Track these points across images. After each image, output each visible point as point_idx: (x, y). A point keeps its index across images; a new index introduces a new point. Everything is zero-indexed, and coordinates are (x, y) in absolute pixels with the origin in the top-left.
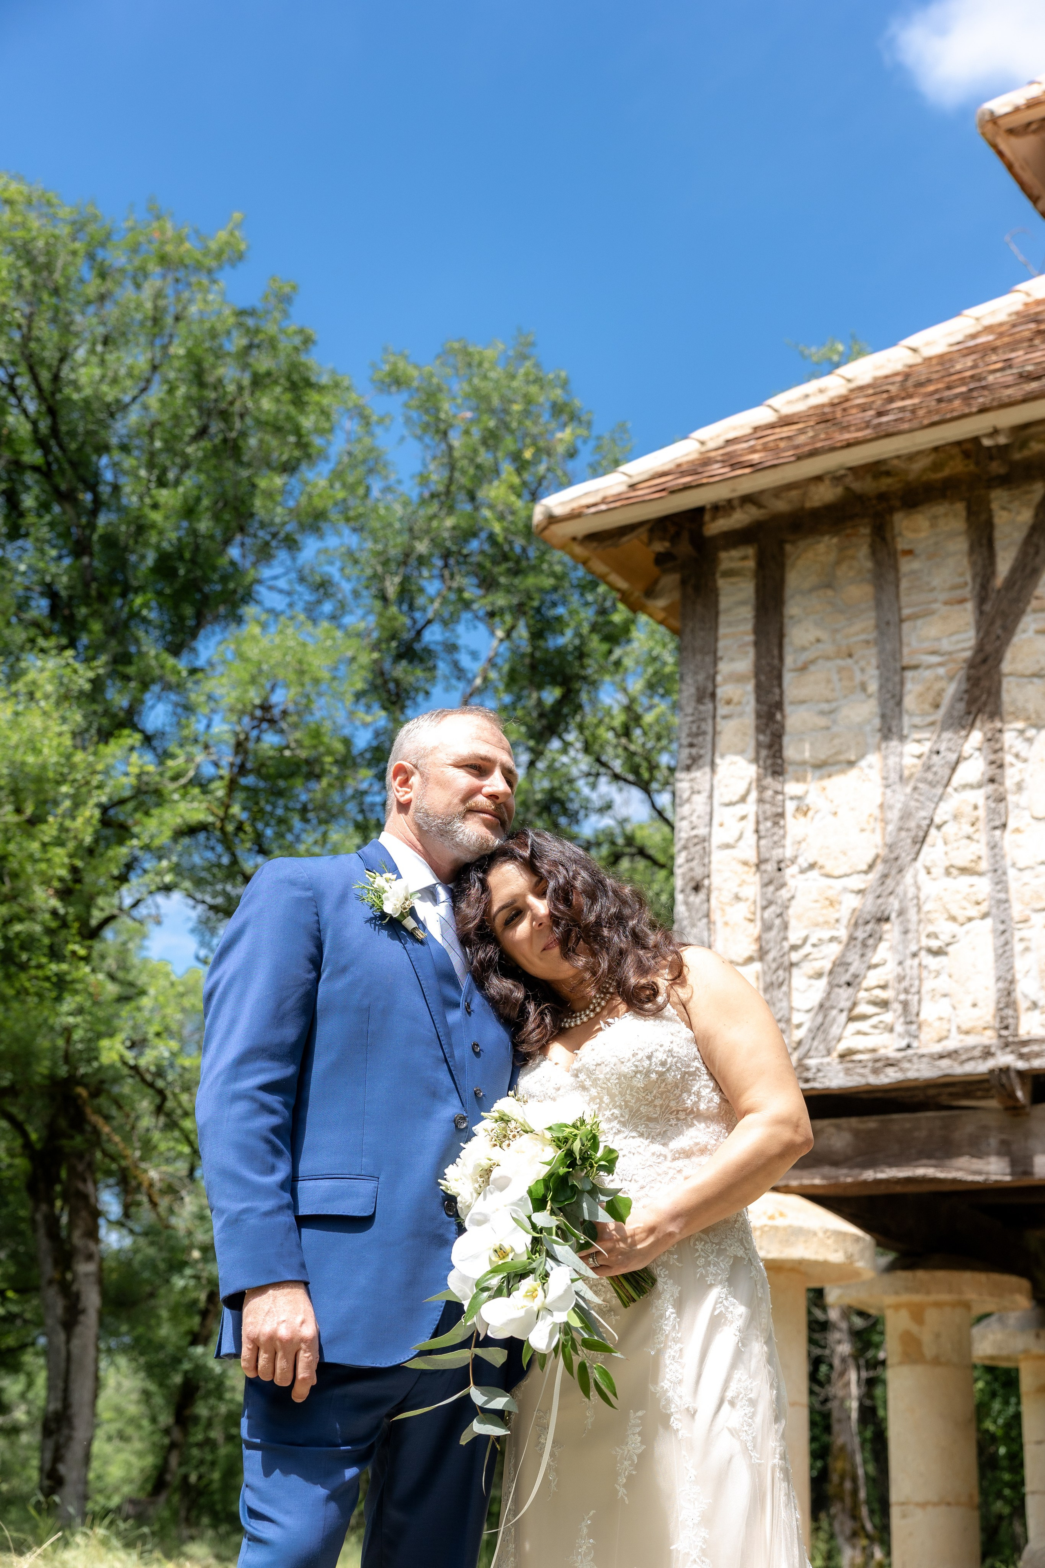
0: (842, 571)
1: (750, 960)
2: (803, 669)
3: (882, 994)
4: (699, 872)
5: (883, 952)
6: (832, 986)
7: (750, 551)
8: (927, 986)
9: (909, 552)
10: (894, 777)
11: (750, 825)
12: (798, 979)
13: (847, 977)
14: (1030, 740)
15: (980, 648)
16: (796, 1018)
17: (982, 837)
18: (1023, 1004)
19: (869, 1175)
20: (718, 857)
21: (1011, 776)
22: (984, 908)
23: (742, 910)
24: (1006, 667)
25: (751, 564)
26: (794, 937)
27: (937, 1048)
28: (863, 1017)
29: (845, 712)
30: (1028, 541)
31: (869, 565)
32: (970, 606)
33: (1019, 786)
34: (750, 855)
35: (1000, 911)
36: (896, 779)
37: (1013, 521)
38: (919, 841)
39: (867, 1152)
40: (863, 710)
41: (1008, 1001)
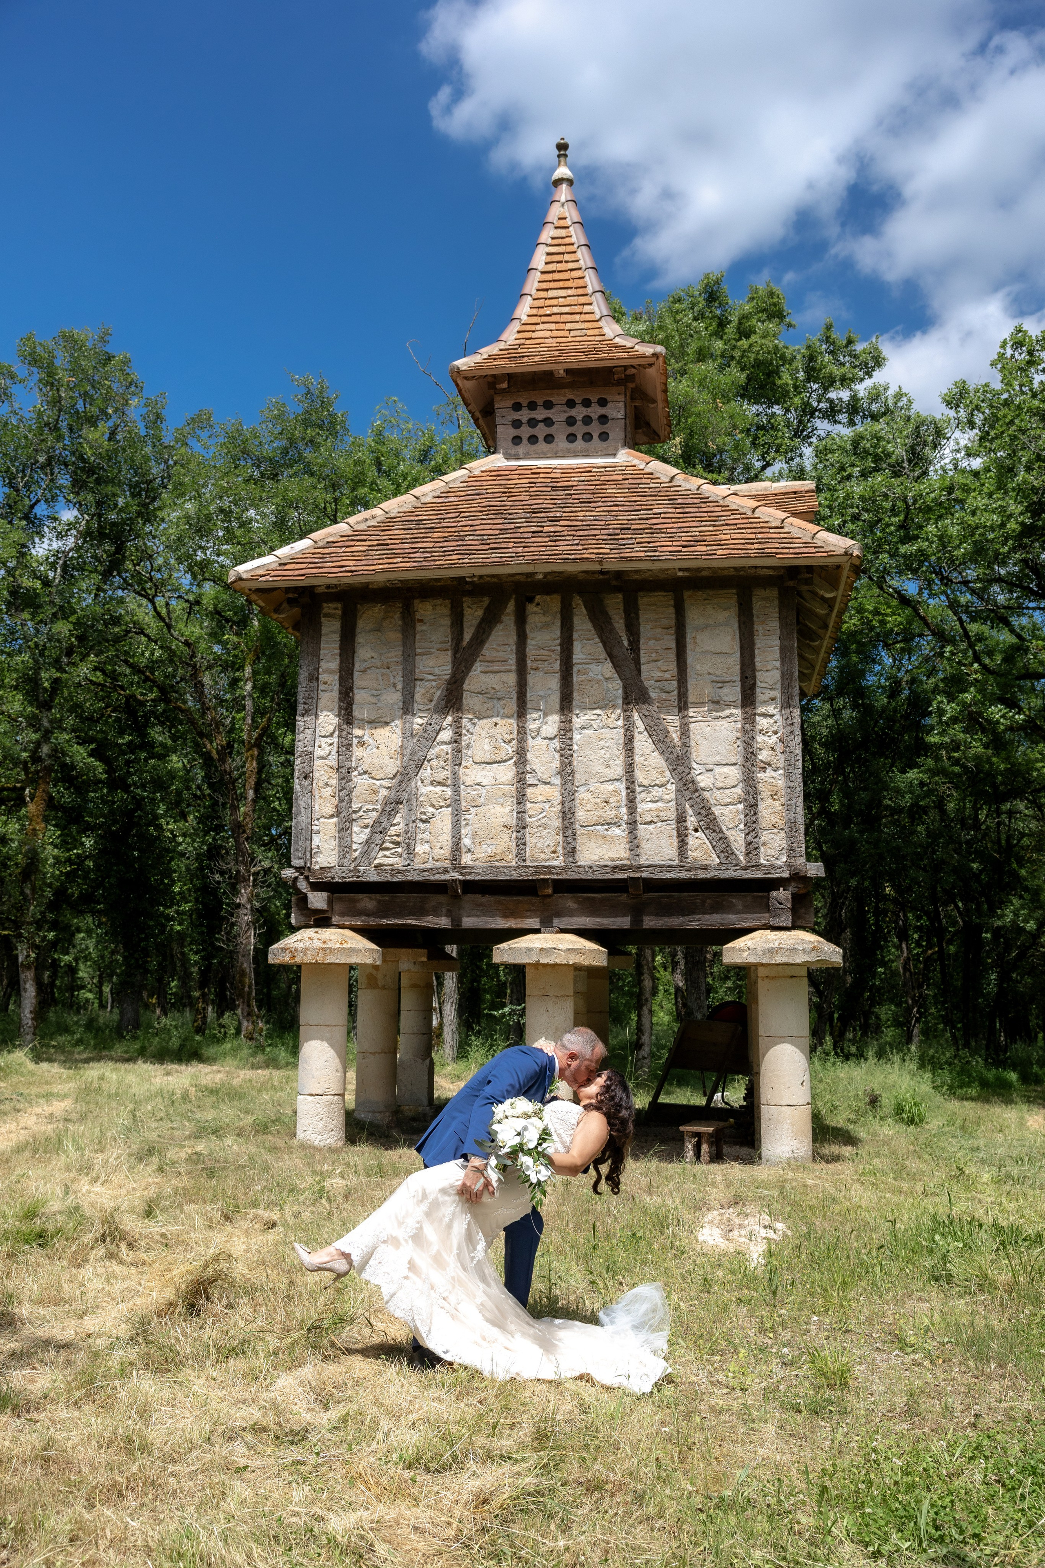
0: (386, 624)
1: (332, 816)
2: (364, 671)
3: (398, 839)
4: (307, 769)
5: (398, 819)
6: (373, 832)
7: (339, 606)
8: (420, 836)
9: (421, 621)
10: (408, 733)
11: (335, 748)
12: (356, 829)
13: (380, 829)
14: (474, 724)
15: (454, 675)
16: (354, 847)
17: (449, 768)
18: (464, 850)
19: (384, 922)
20: (317, 763)
21: (465, 741)
22: (448, 802)
23: (328, 791)
24: (465, 687)
25: (339, 612)
26: (355, 806)
27: (423, 867)
28: (387, 849)
29: (384, 697)
30: (479, 626)
31: (400, 623)
32: (449, 653)
33: (468, 746)
34: (334, 763)
35: (455, 804)
36: (408, 734)
37: (473, 615)
38: (419, 767)
39: (384, 911)
40: (394, 697)
41: (456, 848)
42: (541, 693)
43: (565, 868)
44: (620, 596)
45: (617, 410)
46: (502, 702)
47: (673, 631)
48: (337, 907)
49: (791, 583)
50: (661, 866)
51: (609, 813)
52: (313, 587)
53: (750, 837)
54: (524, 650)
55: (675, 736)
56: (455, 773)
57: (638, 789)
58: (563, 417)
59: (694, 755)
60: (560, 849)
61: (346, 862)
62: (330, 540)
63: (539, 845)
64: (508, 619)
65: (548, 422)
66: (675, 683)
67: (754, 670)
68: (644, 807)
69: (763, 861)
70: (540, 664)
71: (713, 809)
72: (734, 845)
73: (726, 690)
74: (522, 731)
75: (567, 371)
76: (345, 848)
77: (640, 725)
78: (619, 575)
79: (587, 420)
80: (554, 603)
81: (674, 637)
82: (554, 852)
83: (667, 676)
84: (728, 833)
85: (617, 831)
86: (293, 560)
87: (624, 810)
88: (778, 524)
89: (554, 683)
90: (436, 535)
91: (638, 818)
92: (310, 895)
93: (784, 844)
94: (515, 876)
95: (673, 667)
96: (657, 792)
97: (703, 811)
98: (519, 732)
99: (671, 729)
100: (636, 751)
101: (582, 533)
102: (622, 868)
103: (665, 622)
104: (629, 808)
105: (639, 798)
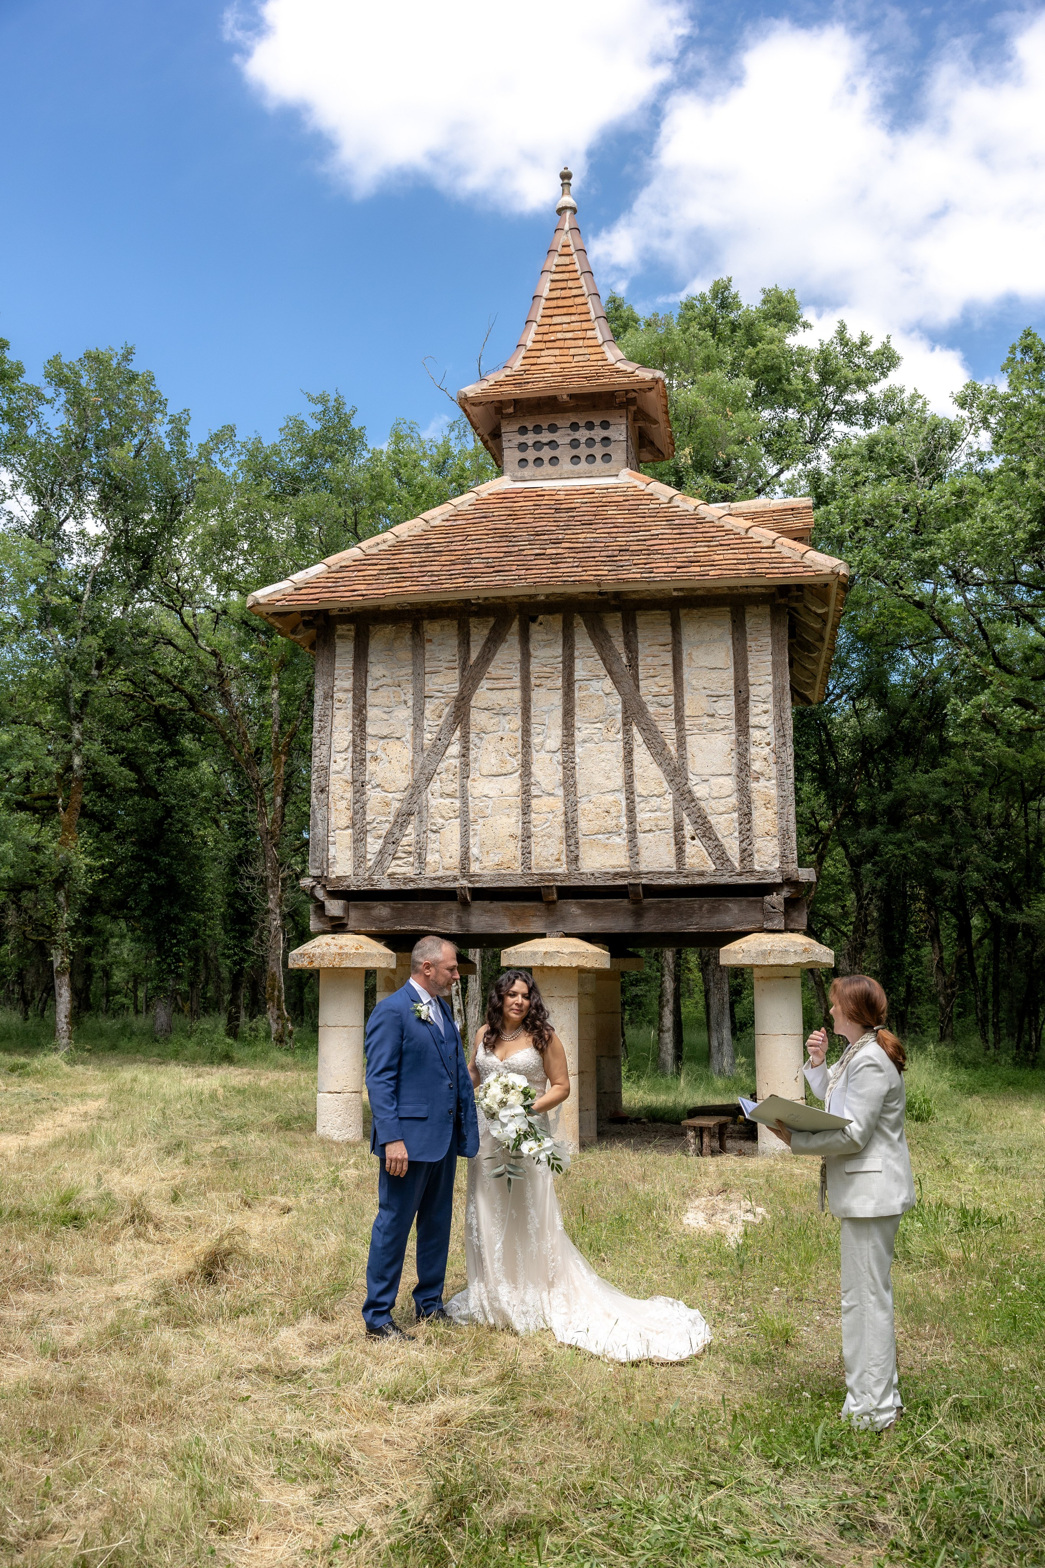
0: (397, 644)
1: (348, 828)
2: (376, 689)
3: (410, 849)
4: (323, 783)
5: (410, 829)
6: (385, 843)
7: (352, 627)
8: (430, 846)
9: (430, 641)
10: (419, 748)
11: (349, 763)
12: (370, 840)
13: (393, 840)
14: (481, 739)
15: (461, 692)
16: (369, 856)
17: (458, 781)
18: (472, 859)
19: (398, 928)
20: (333, 777)
21: (473, 754)
22: (457, 813)
23: (343, 804)
24: (473, 703)
25: (352, 633)
26: (369, 818)
27: (433, 875)
28: (400, 858)
29: (396, 713)
30: (485, 645)
31: (410, 643)
32: (457, 671)
33: (476, 759)
34: (349, 778)
35: (464, 815)
37: (479, 634)
38: (429, 780)
39: (397, 918)
40: (404, 714)
41: (465, 857)
42: (544, 708)
43: (568, 876)
44: (619, 615)
45: (619, 432)
46: (508, 718)
47: (669, 648)
48: (353, 914)
49: (782, 601)
50: (660, 873)
51: (610, 823)
52: (326, 611)
53: (744, 845)
54: (528, 668)
55: (672, 749)
56: (463, 786)
57: (637, 799)
58: (568, 440)
59: (690, 767)
60: (564, 858)
61: (360, 871)
62: (343, 564)
63: (544, 854)
64: (513, 638)
65: (553, 444)
66: (672, 698)
67: (747, 684)
68: (643, 816)
69: (757, 868)
70: (543, 681)
71: (709, 818)
72: (729, 853)
73: (721, 703)
74: (527, 745)
75: (571, 396)
76: (359, 858)
77: (638, 738)
78: (617, 595)
79: (590, 442)
80: (557, 621)
81: (671, 654)
82: (558, 860)
83: (664, 691)
84: (723, 841)
85: (617, 840)
86: (308, 585)
87: (624, 820)
88: (769, 544)
89: (557, 698)
90: (443, 558)
91: (638, 828)
92: (327, 903)
93: (777, 850)
94: (521, 883)
95: (670, 682)
96: (655, 802)
97: (699, 820)
98: (523, 746)
99: (668, 742)
100: (635, 763)
101: (582, 555)
102: (622, 875)
103: (662, 640)
104: (629, 817)
105: (638, 808)
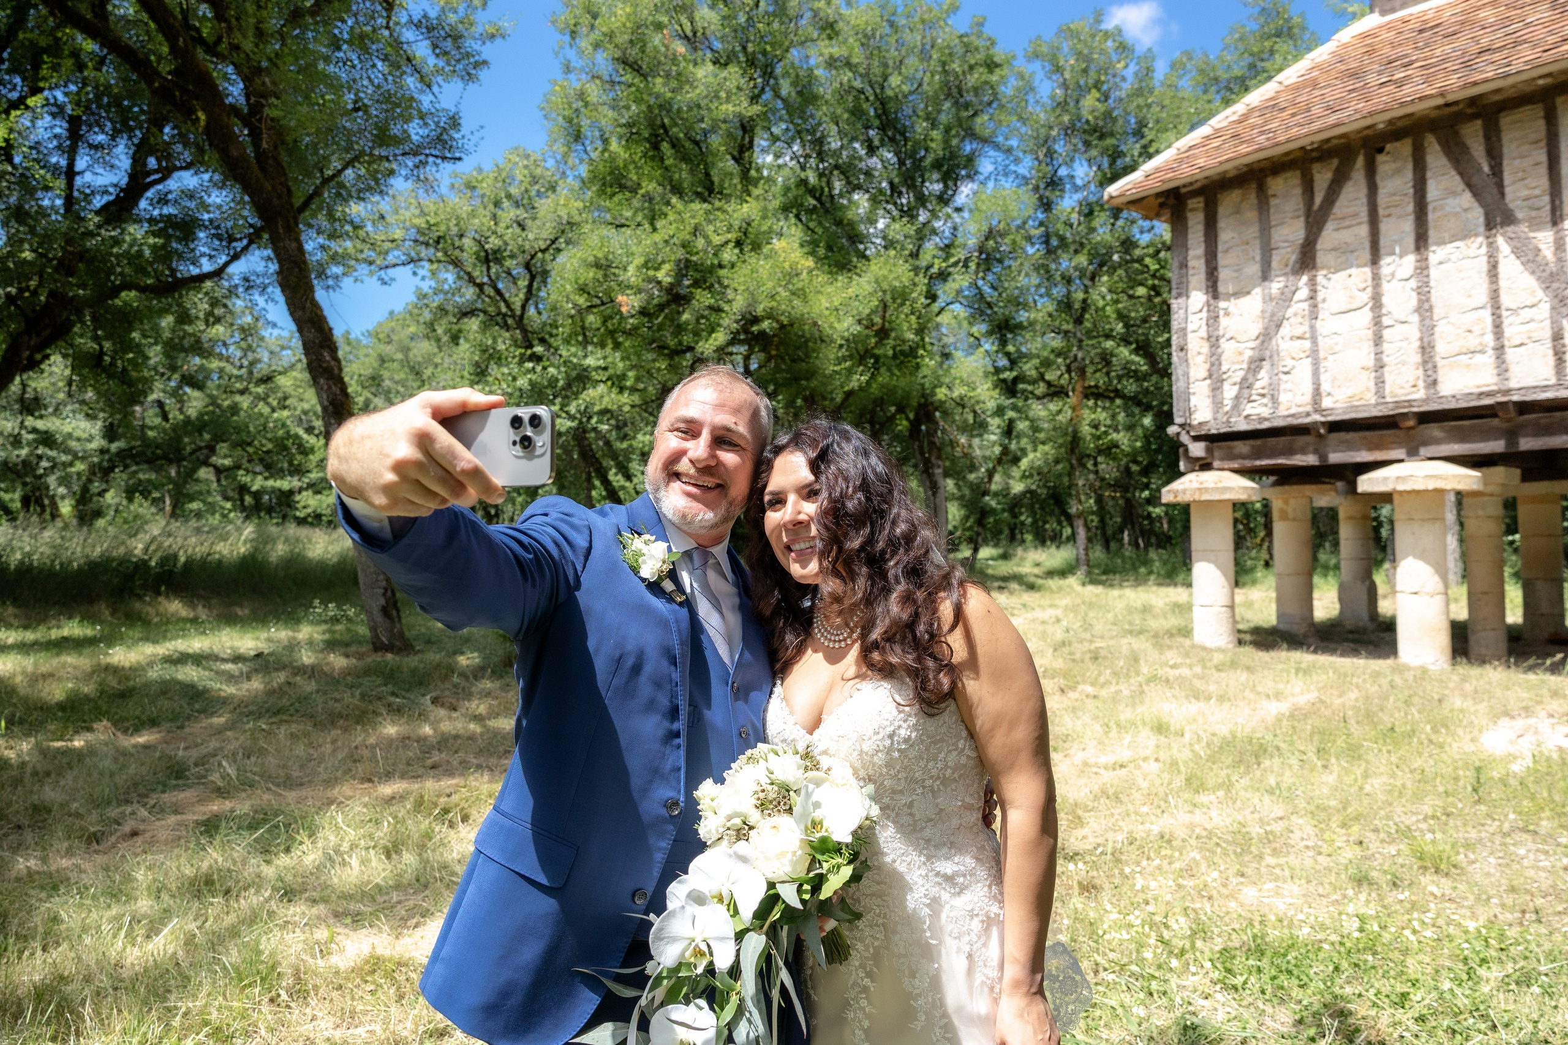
0: (1244, 205)
1: (1205, 379)
2: (1226, 251)
3: (1262, 391)
4: (1182, 343)
5: (1262, 374)
6: (1241, 389)
7: (1201, 200)
8: (1283, 386)
9: (1274, 196)
11: (1204, 322)
12: (1226, 386)
13: (1247, 385)
14: (1329, 279)
15: (1307, 239)
16: (1226, 402)
17: (1307, 323)
18: (1324, 394)
19: (1260, 462)
20: (1190, 336)
21: (1320, 296)
22: (1307, 354)
23: (1201, 358)
24: (1319, 246)
25: (1202, 205)
26: (1224, 368)
27: (1286, 413)
28: (1254, 401)
29: (1245, 270)
30: (1329, 188)
31: (1256, 202)
32: (1302, 219)
33: (1323, 300)
34: (1205, 335)
35: (1314, 355)
36: (1268, 299)
37: (1322, 177)
38: (1278, 326)
39: (1257, 454)
40: (1254, 269)
41: (1317, 393)
42: (1395, 237)
43: (1426, 401)
44: (1479, 122)
46: (1355, 254)
47: (1543, 144)
48: (1217, 454)
50: (1535, 388)
51: (1473, 342)
54: (1375, 200)
55: (1548, 253)
56: (1312, 328)
57: (1505, 314)
60: (1421, 384)
61: (1219, 416)
62: (1193, 143)
63: (1398, 381)
64: (1358, 174)
66: (1547, 199)
68: (1512, 331)
70: (1393, 211)
74: (1376, 278)
76: (1217, 404)
77: (1504, 249)
80: (1405, 147)
81: (1545, 150)
82: (1414, 386)
83: (1537, 192)
85: (1482, 358)
86: (1157, 170)
87: (1489, 337)
89: (1408, 226)
90: (1286, 113)
91: (1506, 343)
92: (1192, 446)
94: (1375, 412)
95: (1544, 182)
96: (1526, 314)
98: (1373, 279)
99: (1542, 246)
100: (1501, 276)
101: (1432, 70)
102: (1489, 394)
103: (1534, 136)
104: (1496, 333)
105: (1506, 323)
